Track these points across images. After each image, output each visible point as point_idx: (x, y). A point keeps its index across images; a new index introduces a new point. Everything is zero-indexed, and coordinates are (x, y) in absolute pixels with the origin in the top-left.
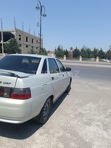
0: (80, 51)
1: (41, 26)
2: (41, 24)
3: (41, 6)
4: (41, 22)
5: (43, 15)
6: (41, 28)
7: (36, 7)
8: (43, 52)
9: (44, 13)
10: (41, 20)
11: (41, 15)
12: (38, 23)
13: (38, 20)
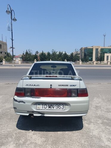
0: (47, 54)
1: (12, 30)
2: (12, 28)
3: (11, 10)
4: (12, 26)
5: (13, 20)
6: (12, 33)
7: (7, 11)
8: (9, 57)
9: (14, 18)
10: (12, 24)
11: (12, 19)
12: (9, 27)
13: (9, 24)
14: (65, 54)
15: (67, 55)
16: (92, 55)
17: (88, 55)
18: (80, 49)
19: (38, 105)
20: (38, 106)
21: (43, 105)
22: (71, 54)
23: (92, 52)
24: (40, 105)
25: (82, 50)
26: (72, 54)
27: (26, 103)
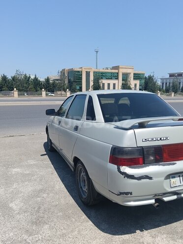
14: (36, 79)
15: (40, 81)
16: (81, 82)
17: (74, 82)
18: (61, 72)
19: (172, 178)
20: (173, 180)
21: (179, 176)
22: (45, 79)
23: (81, 78)
24: (174, 177)
25: (64, 73)
26: (48, 80)
27: (154, 179)
